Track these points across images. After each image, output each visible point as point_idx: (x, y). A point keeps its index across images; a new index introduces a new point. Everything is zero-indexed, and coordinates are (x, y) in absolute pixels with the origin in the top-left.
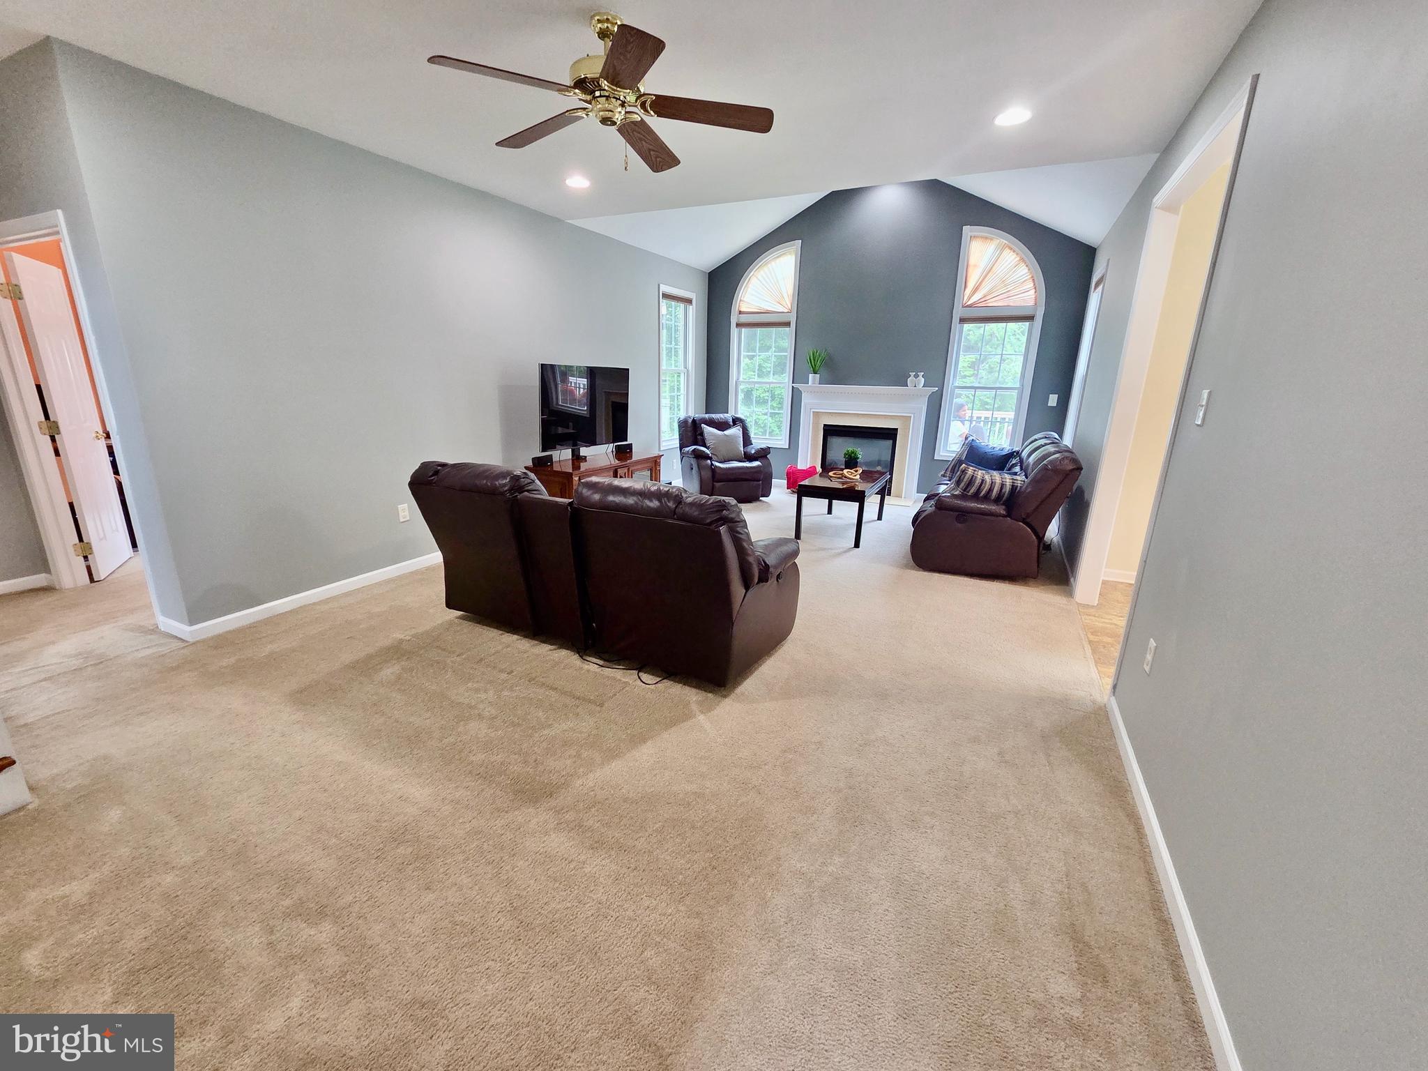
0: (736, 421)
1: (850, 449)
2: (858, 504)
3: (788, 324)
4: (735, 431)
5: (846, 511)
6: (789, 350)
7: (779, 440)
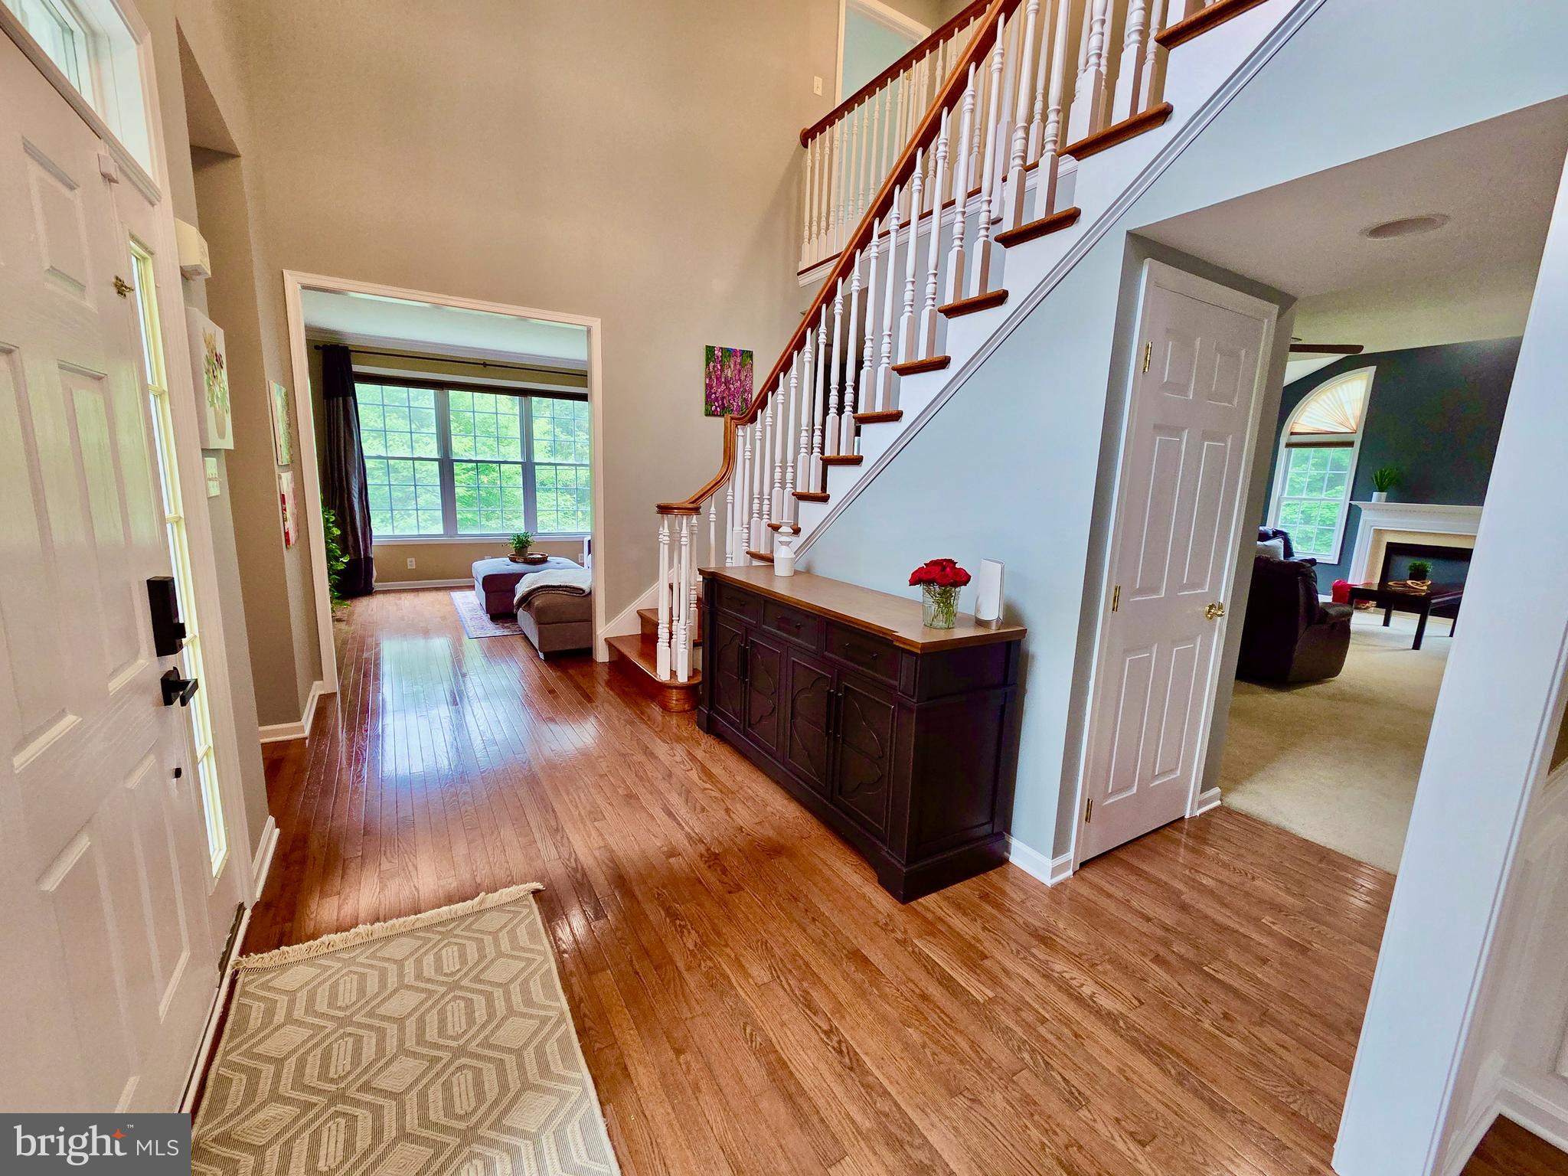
0: (1277, 534)
1: (1418, 562)
2: (1419, 615)
3: (1350, 444)
4: (1277, 543)
5: (1405, 623)
6: (1349, 469)
7: (1328, 555)
